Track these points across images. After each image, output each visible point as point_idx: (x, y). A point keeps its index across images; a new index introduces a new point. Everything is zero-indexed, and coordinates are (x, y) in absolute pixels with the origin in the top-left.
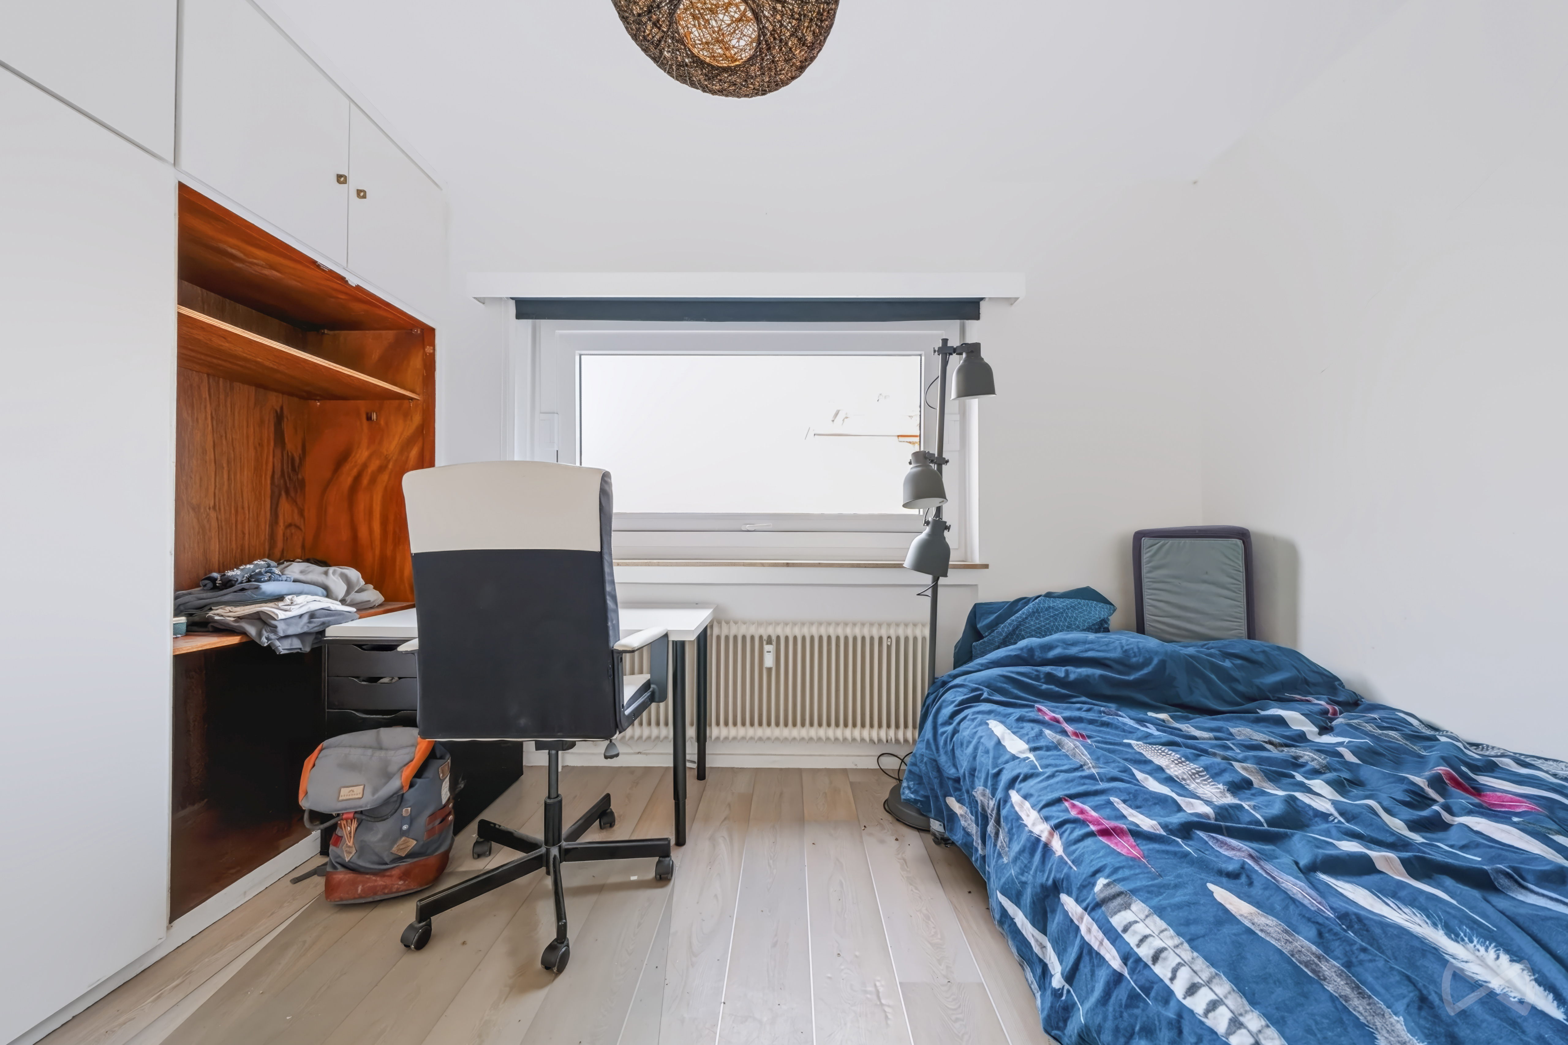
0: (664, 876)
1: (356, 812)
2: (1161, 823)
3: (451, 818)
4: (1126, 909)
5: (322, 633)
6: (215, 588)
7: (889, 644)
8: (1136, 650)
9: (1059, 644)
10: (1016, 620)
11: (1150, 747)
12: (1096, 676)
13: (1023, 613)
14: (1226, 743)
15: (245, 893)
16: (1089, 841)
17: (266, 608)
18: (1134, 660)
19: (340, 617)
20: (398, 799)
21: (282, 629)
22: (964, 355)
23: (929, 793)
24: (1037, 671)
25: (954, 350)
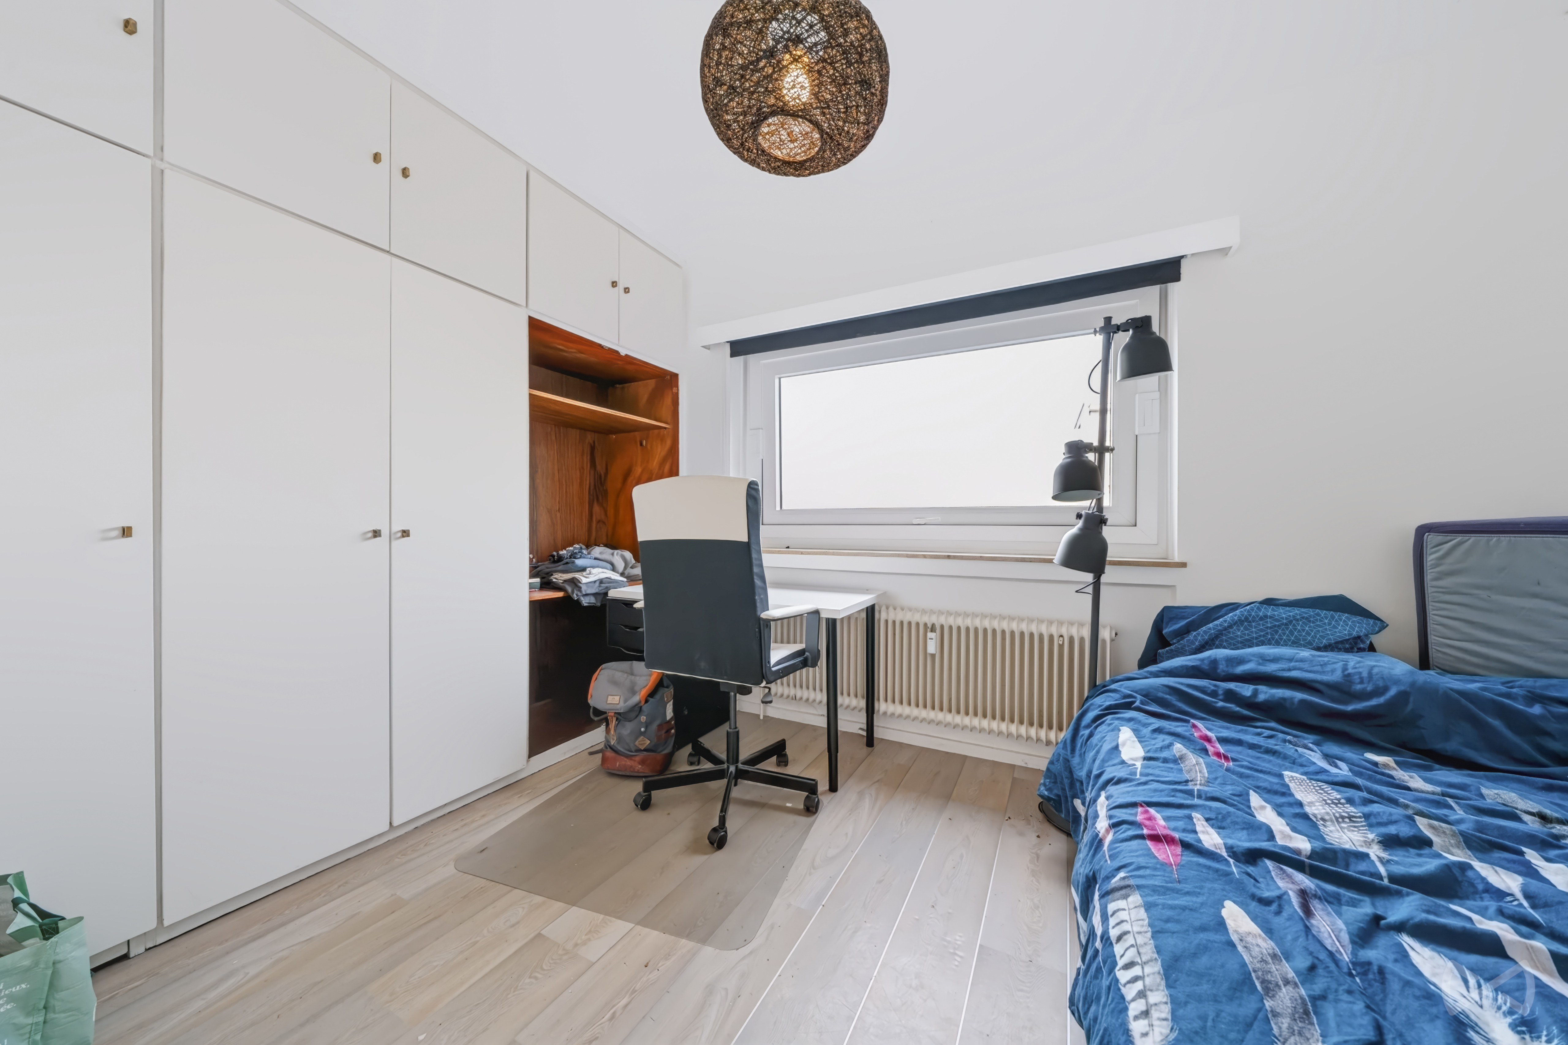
0: (811, 808)
1: (615, 713)
2: (1227, 843)
3: (673, 731)
4: (1124, 898)
5: (606, 594)
6: (555, 562)
7: (1061, 643)
8: (1365, 675)
9: (1253, 658)
10: (1214, 629)
11: (1308, 781)
12: (1296, 700)
13: (1225, 621)
14: (1447, 801)
15: (565, 753)
16: (1135, 843)
17: (577, 575)
18: (1359, 687)
19: (616, 584)
20: (637, 710)
21: (584, 588)
22: (1131, 332)
23: (1060, 793)
24: (1215, 686)
25: (1118, 328)
